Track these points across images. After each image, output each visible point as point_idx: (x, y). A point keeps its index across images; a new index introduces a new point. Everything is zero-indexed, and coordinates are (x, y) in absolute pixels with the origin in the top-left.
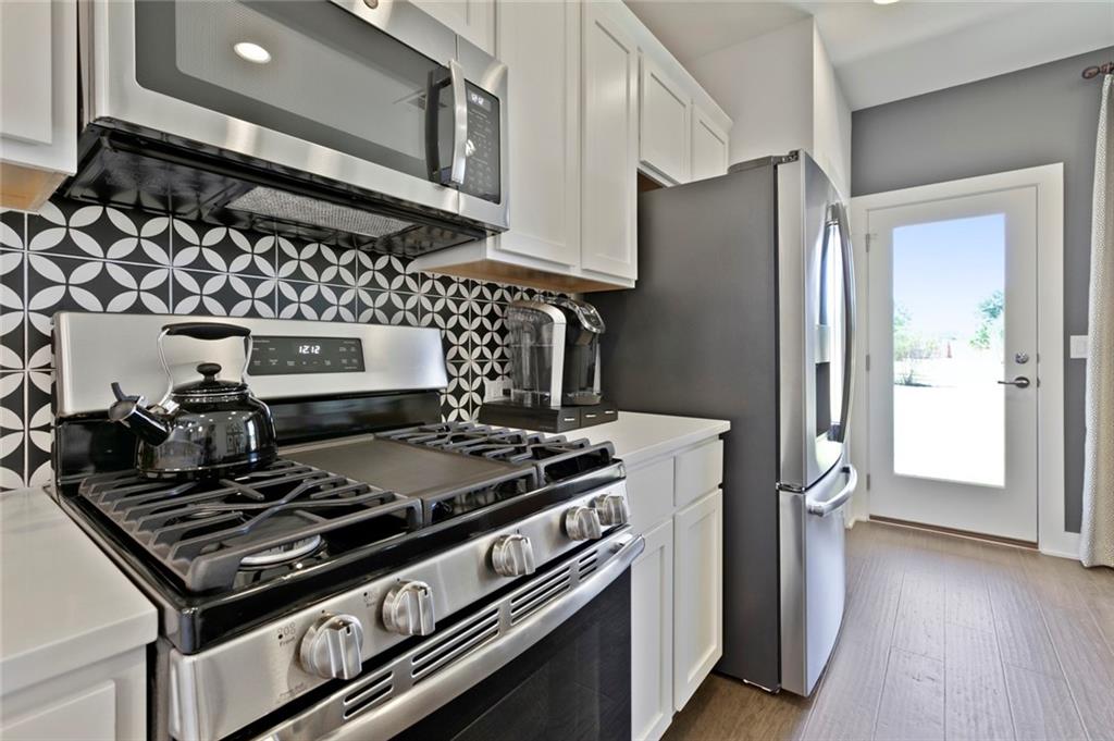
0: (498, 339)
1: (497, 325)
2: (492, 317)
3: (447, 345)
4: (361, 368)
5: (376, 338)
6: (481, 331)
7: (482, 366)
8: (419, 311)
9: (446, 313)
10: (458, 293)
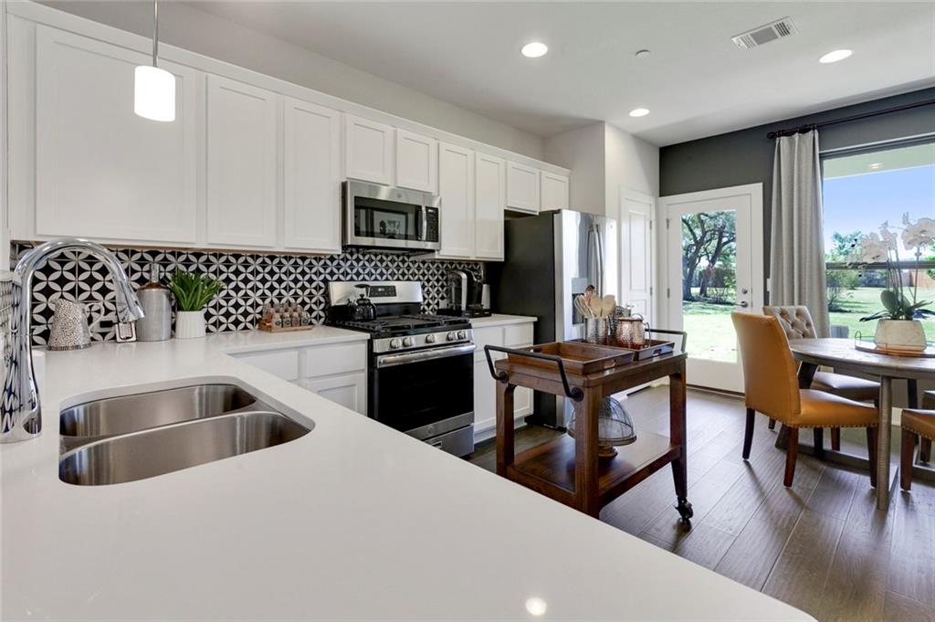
0: (445, 284)
1: (445, 278)
2: (442, 275)
3: (423, 287)
4: (395, 295)
5: (398, 285)
6: (438, 281)
7: (438, 294)
8: (414, 274)
9: (424, 275)
10: (428, 266)
